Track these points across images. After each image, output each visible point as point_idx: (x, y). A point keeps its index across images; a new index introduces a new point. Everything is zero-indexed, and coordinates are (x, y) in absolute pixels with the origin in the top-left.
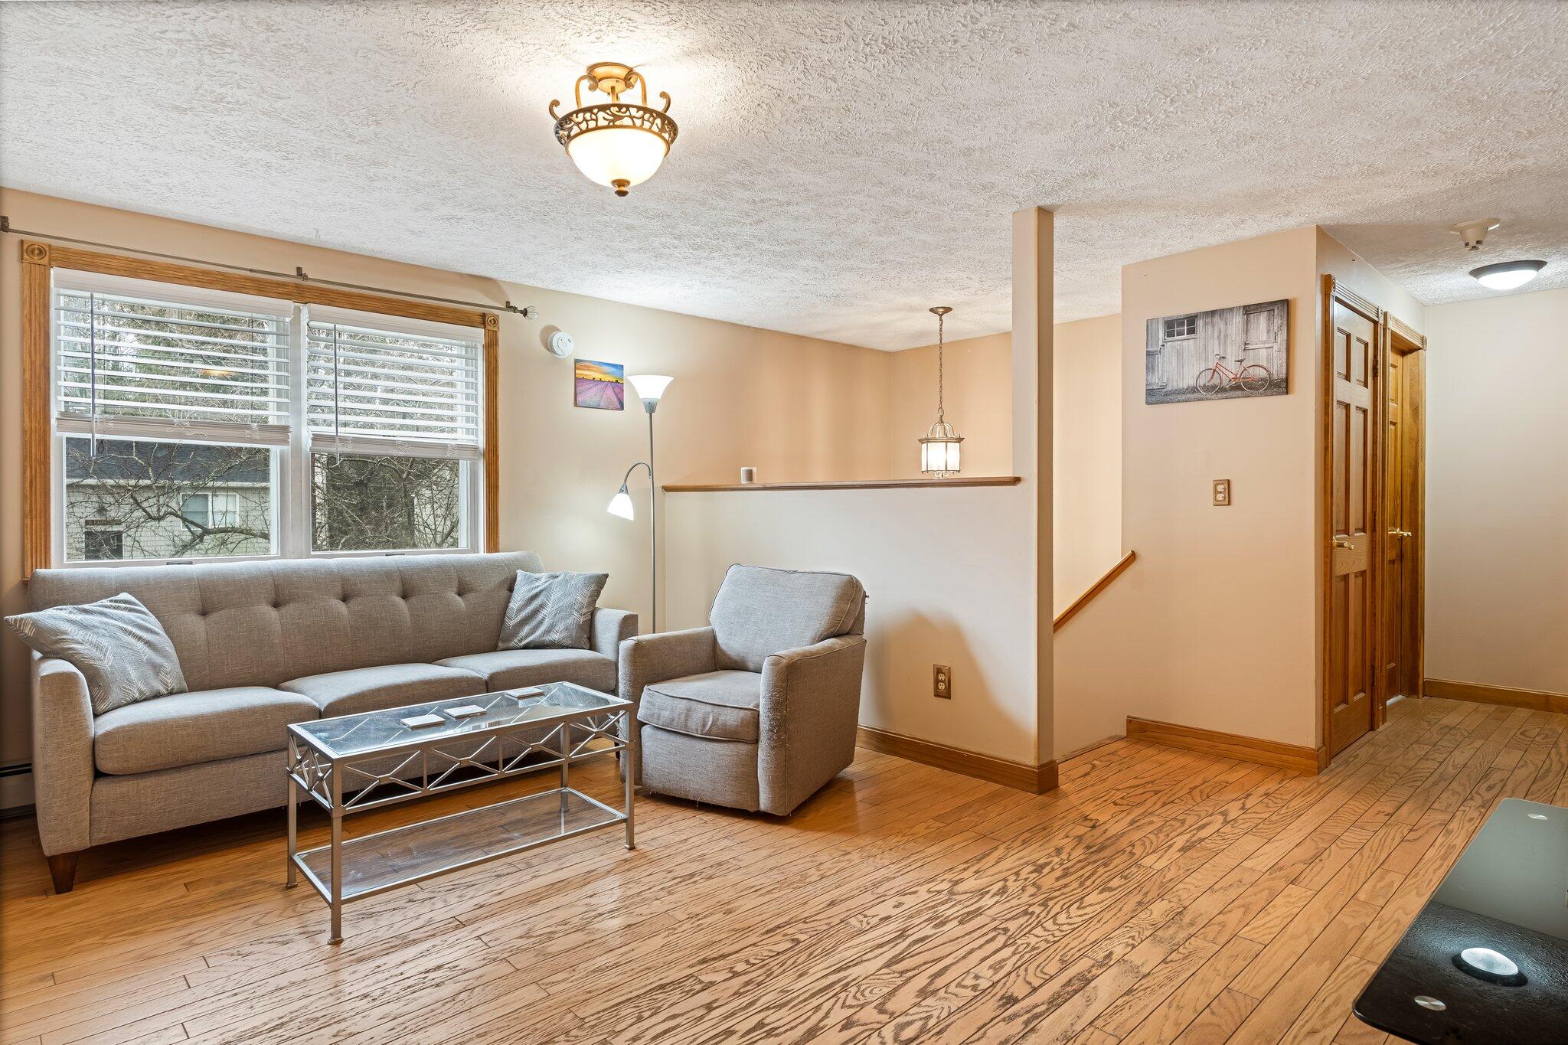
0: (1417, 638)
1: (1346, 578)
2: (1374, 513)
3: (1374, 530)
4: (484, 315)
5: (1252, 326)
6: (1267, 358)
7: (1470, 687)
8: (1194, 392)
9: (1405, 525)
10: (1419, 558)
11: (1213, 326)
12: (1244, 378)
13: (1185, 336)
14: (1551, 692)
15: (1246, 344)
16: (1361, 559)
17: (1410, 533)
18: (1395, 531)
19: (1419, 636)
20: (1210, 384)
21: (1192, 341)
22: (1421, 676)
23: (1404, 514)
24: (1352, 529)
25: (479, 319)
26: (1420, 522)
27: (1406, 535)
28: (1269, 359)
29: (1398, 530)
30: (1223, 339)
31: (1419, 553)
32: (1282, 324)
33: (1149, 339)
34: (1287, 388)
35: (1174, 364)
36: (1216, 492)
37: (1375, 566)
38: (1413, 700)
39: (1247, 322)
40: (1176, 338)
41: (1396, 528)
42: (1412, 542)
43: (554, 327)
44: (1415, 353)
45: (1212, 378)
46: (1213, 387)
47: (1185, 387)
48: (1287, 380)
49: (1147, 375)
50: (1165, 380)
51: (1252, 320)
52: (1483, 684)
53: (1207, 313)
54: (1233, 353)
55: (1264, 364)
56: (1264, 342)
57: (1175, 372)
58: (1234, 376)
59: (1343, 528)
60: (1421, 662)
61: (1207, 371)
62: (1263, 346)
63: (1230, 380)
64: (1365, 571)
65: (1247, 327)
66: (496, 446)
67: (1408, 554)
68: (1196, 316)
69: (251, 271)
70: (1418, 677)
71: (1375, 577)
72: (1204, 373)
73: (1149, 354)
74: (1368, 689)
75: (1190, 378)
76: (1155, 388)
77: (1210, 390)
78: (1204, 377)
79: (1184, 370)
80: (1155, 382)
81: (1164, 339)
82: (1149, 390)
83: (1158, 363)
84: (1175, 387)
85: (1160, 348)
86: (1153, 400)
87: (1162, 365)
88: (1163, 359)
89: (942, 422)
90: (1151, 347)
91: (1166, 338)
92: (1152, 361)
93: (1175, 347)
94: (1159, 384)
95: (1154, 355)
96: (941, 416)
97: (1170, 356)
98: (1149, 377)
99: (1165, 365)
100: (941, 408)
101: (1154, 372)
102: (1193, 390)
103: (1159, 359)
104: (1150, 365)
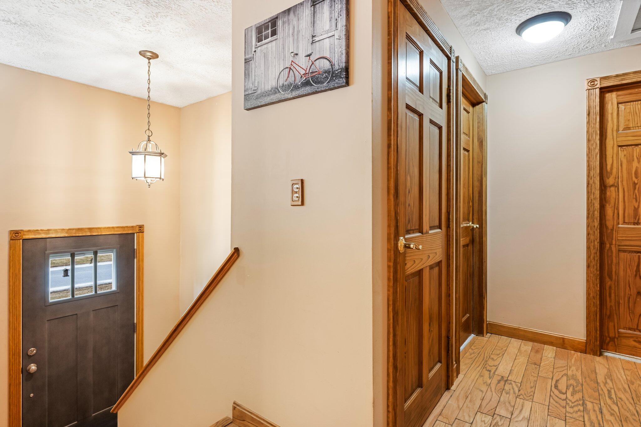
0: (483, 296)
1: (420, 273)
2: (448, 213)
3: (448, 226)
5: (318, 15)
6: (330, 47)
7: (515, 329)
8: (276, 93)
9: (475, 220)
10: (484, 242)
11: (289, 24)
12: (312, 73)
13: (270, 39)
14: (566, 336)
15: (313, 37)
16: (436, 253)
17: (478, 226)
18: (469, 224)
19: (484, 294)
20: (286, 83)
21: (274, 43)
22: (485, 322)
23: (475, 212)
24: (426, 227)
26: (484, 218)
27: (475, 227)
28: (332, 49)
29: (471, 223)
30: (296, 34)
31: (484, 239)
32: (341, 8)
33: (246, 46)
34: (347, 77)
35: (263, 68)
36: (293, 192)
37: (450, 255)
38: (480, 338)
39: (314, 12)
40: (264, 42)
41: (469, 222)
42: (479, 231)
44: (480, 105)
45: (288, 77)
46: (290, 85)
47: (270, 89)
48: (347, 70)
49: (245, 82)
50: (256, 85)
51: (318, 11)
52: (523, 327)
53: (284, 12)
54: (304, 48)
55: (327, 55)
56: (328, 32)
57: (263, 75)
58: (304, 72)
59: (417, 227)
60: (485, 312)
61: (284, 70)
62: (326, 36)
63: (302, 76)
64: (441, 262)
65: (314, 18)
67: (477, 239)
68: (277, 18)
70: (483, 322)
71: (450, 265)
72: (282, 72)
73: (247, 61)
74: (444, 360)
75: (273, 80)
76: (251, 95)
77: (287, 90)
78: (283, 77)
79: (269, 72)
80: (250, 87)
81: (256, 45)
82: (247, 97)
83: (252, 69)
84: (263, 90)
85: (253, 54)
86: (249, 106)
87: (255, 71)
88: (255, 64)
89: (149, 140)
90: (248, 54)
91: (257, 44)
92: (248, 68)
93: (263, 51)
94: (253, 89)
95: (249, 62)
96: (149, 136)
97: (260, 60)
98: (246, 83)
99: (256, 70)
100: (149, 130)
101: (249, 78)
102: (275, 90)
103: (253, 65)
104: (247, 72)
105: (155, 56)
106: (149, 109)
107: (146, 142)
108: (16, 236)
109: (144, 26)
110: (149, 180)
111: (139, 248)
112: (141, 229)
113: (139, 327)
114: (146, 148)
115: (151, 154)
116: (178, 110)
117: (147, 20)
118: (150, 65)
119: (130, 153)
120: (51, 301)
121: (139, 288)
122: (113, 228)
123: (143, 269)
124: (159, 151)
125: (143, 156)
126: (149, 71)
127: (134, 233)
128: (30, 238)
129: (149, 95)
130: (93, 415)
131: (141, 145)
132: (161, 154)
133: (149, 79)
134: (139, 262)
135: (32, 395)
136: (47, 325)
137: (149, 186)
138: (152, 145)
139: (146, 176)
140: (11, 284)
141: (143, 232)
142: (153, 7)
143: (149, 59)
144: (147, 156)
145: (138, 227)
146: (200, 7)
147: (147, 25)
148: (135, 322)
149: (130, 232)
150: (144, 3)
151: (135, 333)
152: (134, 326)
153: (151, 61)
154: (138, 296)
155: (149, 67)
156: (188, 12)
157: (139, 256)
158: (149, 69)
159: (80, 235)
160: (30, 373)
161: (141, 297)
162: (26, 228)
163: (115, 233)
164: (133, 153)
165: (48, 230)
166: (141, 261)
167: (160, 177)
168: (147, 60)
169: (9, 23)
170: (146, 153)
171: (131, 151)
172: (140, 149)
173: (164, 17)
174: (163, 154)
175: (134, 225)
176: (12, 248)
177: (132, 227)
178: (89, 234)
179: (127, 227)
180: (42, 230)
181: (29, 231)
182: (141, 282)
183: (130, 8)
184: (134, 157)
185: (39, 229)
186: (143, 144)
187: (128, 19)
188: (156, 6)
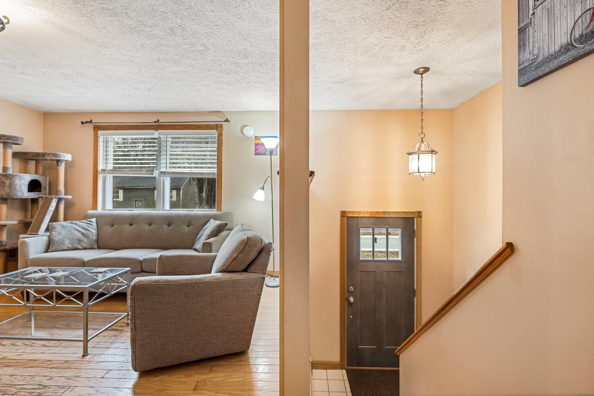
4: (217, 125)
8: (569, 50)
20: (587, 31)
25: (215, 127)
33: (521, 14)
35: (545, 28)
43: (245, 125)
45: (591, 21)
47: (557, 48)
49: (519, 55)
50: (536, 52)
57: (546, 37)
61: (584, 15)
66: (221, 172)
69: (140, 123)
72: (580, 19)
73: (522, 31)
75: (563, 36)
76: (528, 67)
77: (590, 39)
78: (581, 25)
79: (556, 29)
80: (526, 58)
81: (535, 5)
82: (522, 72)
83: (529, 36)
84: (546, 55)
85: (531, 18)
86: (526, 80)
87: (533, 36)
88: (534, 29)
89: (422, 142)
90: (523, 21)
91: (536, 3)
92: (523, 38)
93: (545, 7)
94: (531, 59)
95: (525, 30)
96: (422, 138)
97: (541, 20)
98: (521, 56)
99: (536, 35)
100: (422, 133)
101: (525, 48)
102: (567, 48)
103: (530, 32)
104: (522, 43)
105: (427, 70)
106: (422, 116)
107: (420, 143)
108: (344, 215)
109: (415, 48)
110: (422, 175)
111: (418, 230)
112: (419, 214)
113: (418, 293)
114: (420, 148)
115: (424, 152)
116: (451, 112)
117: (417, 41)
118: (422, 79)
119: (408, 154)
120: (361, 259)
121: (418, 262)
122: (399, 212)
123: (421, 247)
124: (430, 149)
125: (417, 155)
126: (422, 84)
127: (414, 218)
128: (350, 216)
129: (422, 104)
130: (386, 347)
131: (416, 147)
132: (432, 152)
133: (422, 91)
134: (417, 240)
135: (351, 317)
136: (359, 274)
137: (423, 180)
138: (425, 144)
139: (420, 172)
140: (341, 244)
141: (421, 217)
142: (421, 27)
143: (422, 74)
144: (420, 155)
145: (417, 212)
146: (465, 4)
147: (418, 46)
148: (415, 288)
149: (411, 216)
150: (414, 28)
151: (415, 297)
152: (414, 290)
153: (423, 75)
154: (417, 268)
155: (422, 81)
156: (453, 15)
157: (418, 236)
158: (422, 83)
159: (378, 216)
160: (350, 302)
161: (419, 270)
162: (348, 210)
163: (400, 216)
164: (409, 154)
165: (360, 212)
166: (420, 240)
167: (431, 171)
168: (420, 76)
169: (337, 83)
170: (419, 152)
171: (408, 152)
172: (415, 150)
173: (431, 32)
174: (434, 151)
175: (414, 211)
176: (342, 222)
177: (413, 212)
178: (383, 216)
179: (409, 212)
180: (356, 212)
181: (350, 212)
182: (419, 257)
183: (403, 37)
184: (410, 156)
185: (355, 211)
186: (418, 145)
187: (403, 48)
188: (424, 25)
